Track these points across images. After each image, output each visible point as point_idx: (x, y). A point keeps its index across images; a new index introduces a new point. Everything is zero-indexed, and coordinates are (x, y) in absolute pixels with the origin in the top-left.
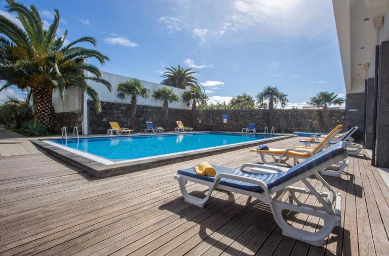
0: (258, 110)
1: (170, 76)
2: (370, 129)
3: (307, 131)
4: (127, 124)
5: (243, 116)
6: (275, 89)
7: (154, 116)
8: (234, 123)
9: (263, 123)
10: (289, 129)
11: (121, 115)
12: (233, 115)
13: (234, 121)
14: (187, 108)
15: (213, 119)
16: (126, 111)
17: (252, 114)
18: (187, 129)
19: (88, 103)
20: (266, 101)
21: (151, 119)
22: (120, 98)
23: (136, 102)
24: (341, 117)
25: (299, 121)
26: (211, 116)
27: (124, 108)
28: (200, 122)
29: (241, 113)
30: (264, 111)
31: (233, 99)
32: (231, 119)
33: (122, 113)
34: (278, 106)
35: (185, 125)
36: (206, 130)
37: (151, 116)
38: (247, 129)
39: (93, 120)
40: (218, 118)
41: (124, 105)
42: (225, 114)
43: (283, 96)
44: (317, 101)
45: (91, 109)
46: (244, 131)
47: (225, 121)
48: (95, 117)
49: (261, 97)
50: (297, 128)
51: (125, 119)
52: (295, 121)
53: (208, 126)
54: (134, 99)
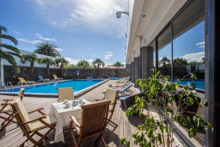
0: (93, 69)
1: (40, 47)
2: (133, 77)
3: (113, 77)
4: (27, 78)
5: (86, 72)
6: (100, 59)
7: (41, 73)
8: (82, 75)
9: (95, 74)
10: (106, 76)
11: (24, 73)
12: (82, 71)
13: (82, 74)
14: (57, 68)
15: (72, 73)
16: (26, 71)
17: (90, 70)
18: (60, 79)
19: (3, 67)
20: (96, 65)
21: (40, 74)
22: (22, 63)
23: (33, 66)
24: (123, 71)
25: (109, 73)
26: (71, 72)
27: (25, 69)
28: (65, 75)
29: (86, 70)
30: (96, 69)
31: (79, 62)
32: (81, 73)
33: (24, 72)
34: (101, 67)
35: (58, 77)
36: (69, 79)
37: (40, 73)
38: (89, 78)
39: (7, 77)
40: (74, 73)
41: (25, 67)
42: (78, 70)
43: (103, 63)
44: (116, 65)
45: (5, 70)
46: (88, 78)
47: (78, 74)
48: (8, 75)
49: (94, 63)
50: (109, 76)
51: (26, 76)
52: (108, 73)
53: (69, 77)
54: (32, 64)
